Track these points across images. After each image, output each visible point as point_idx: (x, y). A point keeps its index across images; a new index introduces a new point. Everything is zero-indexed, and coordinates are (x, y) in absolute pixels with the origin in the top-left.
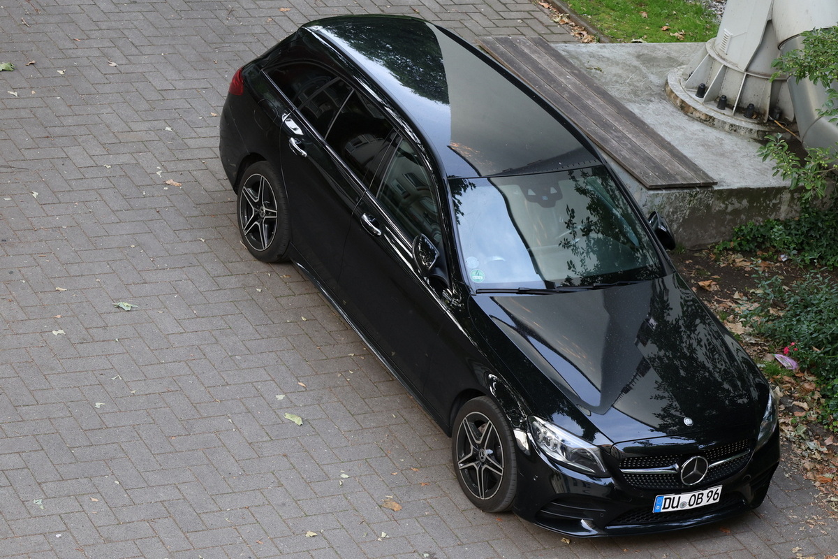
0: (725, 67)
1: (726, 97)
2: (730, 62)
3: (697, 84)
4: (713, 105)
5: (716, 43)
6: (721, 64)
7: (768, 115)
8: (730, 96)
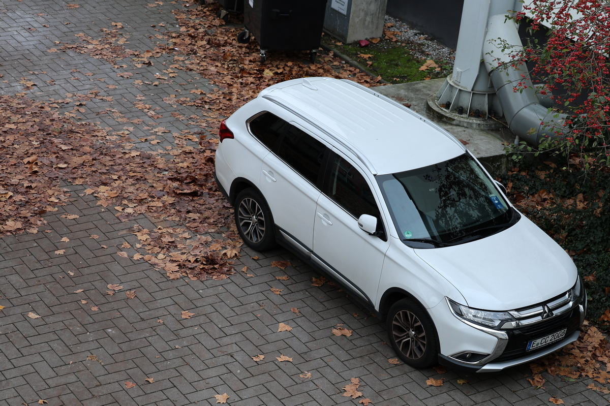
0: (460, 90)
1: (462, 107)
2: (462, 87)
3: (445, 102)
4: (455, 113)
5: (453, 77)
6: (457, 88)
7: (487, 114)
8: (465, 107)
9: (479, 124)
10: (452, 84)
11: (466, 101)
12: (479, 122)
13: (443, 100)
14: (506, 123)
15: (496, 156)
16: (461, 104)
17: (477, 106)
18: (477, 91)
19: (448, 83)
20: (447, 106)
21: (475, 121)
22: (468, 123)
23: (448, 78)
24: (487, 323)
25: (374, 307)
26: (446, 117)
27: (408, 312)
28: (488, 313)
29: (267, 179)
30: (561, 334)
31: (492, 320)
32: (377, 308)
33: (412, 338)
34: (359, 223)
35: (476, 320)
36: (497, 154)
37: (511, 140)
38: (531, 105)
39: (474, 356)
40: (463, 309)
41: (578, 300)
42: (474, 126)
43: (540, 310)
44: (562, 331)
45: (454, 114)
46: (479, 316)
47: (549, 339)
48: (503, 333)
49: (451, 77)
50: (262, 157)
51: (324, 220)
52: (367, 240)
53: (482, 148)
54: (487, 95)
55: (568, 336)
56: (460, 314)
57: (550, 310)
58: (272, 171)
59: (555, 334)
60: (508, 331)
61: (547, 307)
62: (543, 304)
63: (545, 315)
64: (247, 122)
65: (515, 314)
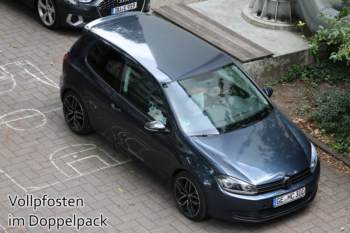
0: (268, 0)
3: (256, 11)
7: (291, 19)
8: (272, 13)
9: (285, 27)
11: (274, 9)
16: (269, 12)
17: (282, 12)
18: (282, 1)
20: (259, 14)
21: (281, 24)
22: (276, 26)
26: (258, 22)
42: (281, 29)
45: (264, 20)
54: (289, 3)
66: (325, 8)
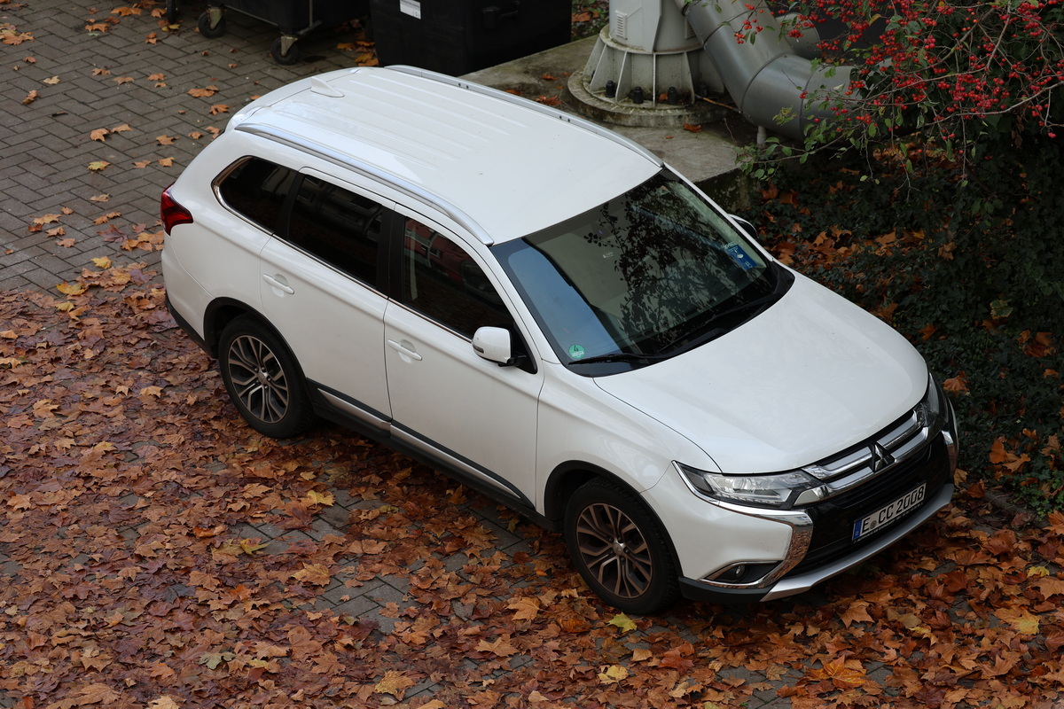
0: (630, 54)
1: (640, 88)
2: (632, 48)
3: (603, 84)
4: (628, 101)
5: (611, 30)
6: (624, 52)
7: (693, 94)
8: (645, 86)
9: (680, 117)
10: (612, 44)
11: (646, 75)
12: (678, 112)
13: (600, 80)
14: (734, 105)
15: (725, 174)
16: (636, 83)
17: (669, 80)
18: (665, 51)
19: (604, 44)
20: (610, 90)
21: (670, 112)
22: (657, 117)
23: (602, 35)
24: (766, 499)
25: (533, 508)
26: (612, 114)
27: (606, 506)
28: (764, 478)
29: (276, 292)
30: (915, 496)
31: (774, 493)
32: (540, 509)
33: (620, 557)
34: (475, 347)
35: (742, 496)
36: (725, 170)
37: (749, 136)
38: (778, 60)
39: (750, 569)
40: (710, 479)
41: (938, 423)
42: (671, 122)
43: (865, 454)
44: (918, 489)
45: (625, 105)
46: (746, 488)
47: (895, 509)
48: (801, 513)
49: (607, 32)
50: (256, 248)
51: (404, 353)
52: (496, 376)
53: (693, 163)
54: (686, 55)
55: (930, 498)
56: (708, 492)
57: (887, 452)
58: (283, 274)
59: (904, 498)
60: (807, 507)
61: (879, 446)
62: (870, 442)
63: (877, 463)
64: (213, 184)
65: (818, 472)
66: (777, 57)
